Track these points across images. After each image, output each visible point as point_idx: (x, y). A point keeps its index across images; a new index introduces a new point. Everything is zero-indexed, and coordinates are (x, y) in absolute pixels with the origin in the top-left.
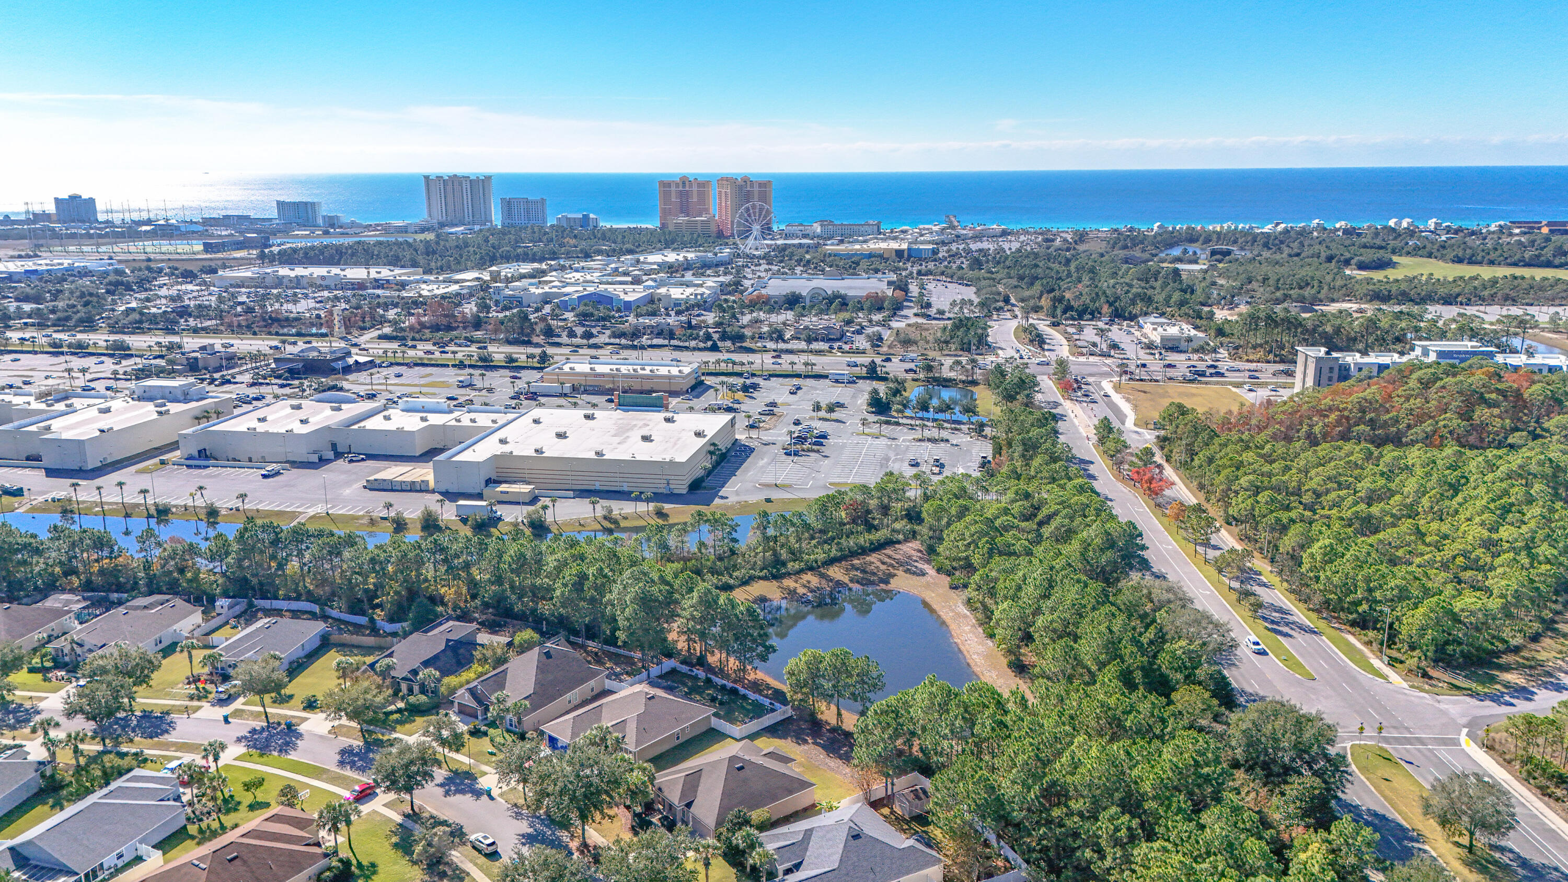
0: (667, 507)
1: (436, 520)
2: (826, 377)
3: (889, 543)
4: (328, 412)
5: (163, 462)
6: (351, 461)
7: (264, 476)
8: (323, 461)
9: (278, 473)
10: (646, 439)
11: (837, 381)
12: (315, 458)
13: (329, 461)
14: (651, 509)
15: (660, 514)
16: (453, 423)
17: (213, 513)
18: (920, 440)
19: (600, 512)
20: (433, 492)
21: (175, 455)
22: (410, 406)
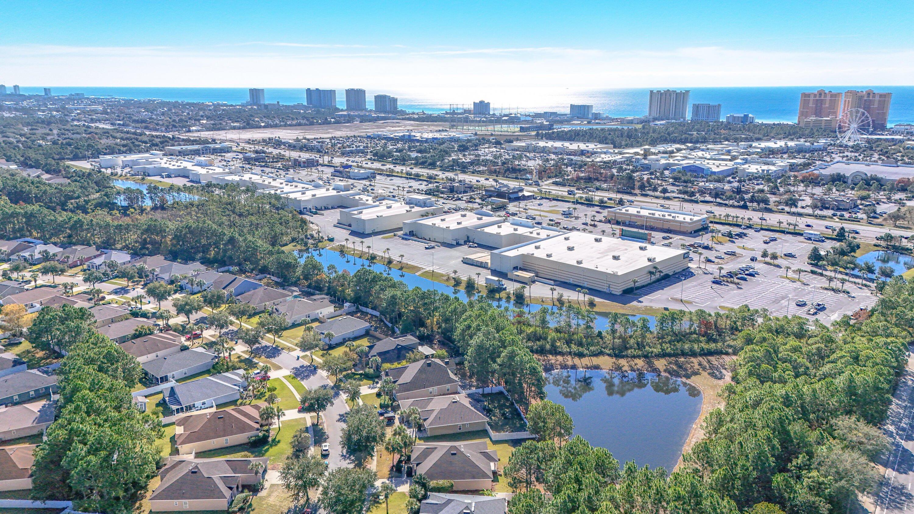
0: (597, 300)
1: (474, 283)
2: (801, 235)
3: (719, 353)
4: (476, 220)
5: (395, 235)
6: (470, 247)
7: (426, 248)
8: (458, 244)
9: (433, 248)
10: (616, 258)
11: (810, 239)
12: (454, 243)
13: (461, 245)
14: (586, 299)
15: (592, 304)
16: (528, 234)
17: (390, 262)
18: (826, 289)
19: (556, 295)
20: (488, 269)
21: (400, 233)
22: (515, 222)
